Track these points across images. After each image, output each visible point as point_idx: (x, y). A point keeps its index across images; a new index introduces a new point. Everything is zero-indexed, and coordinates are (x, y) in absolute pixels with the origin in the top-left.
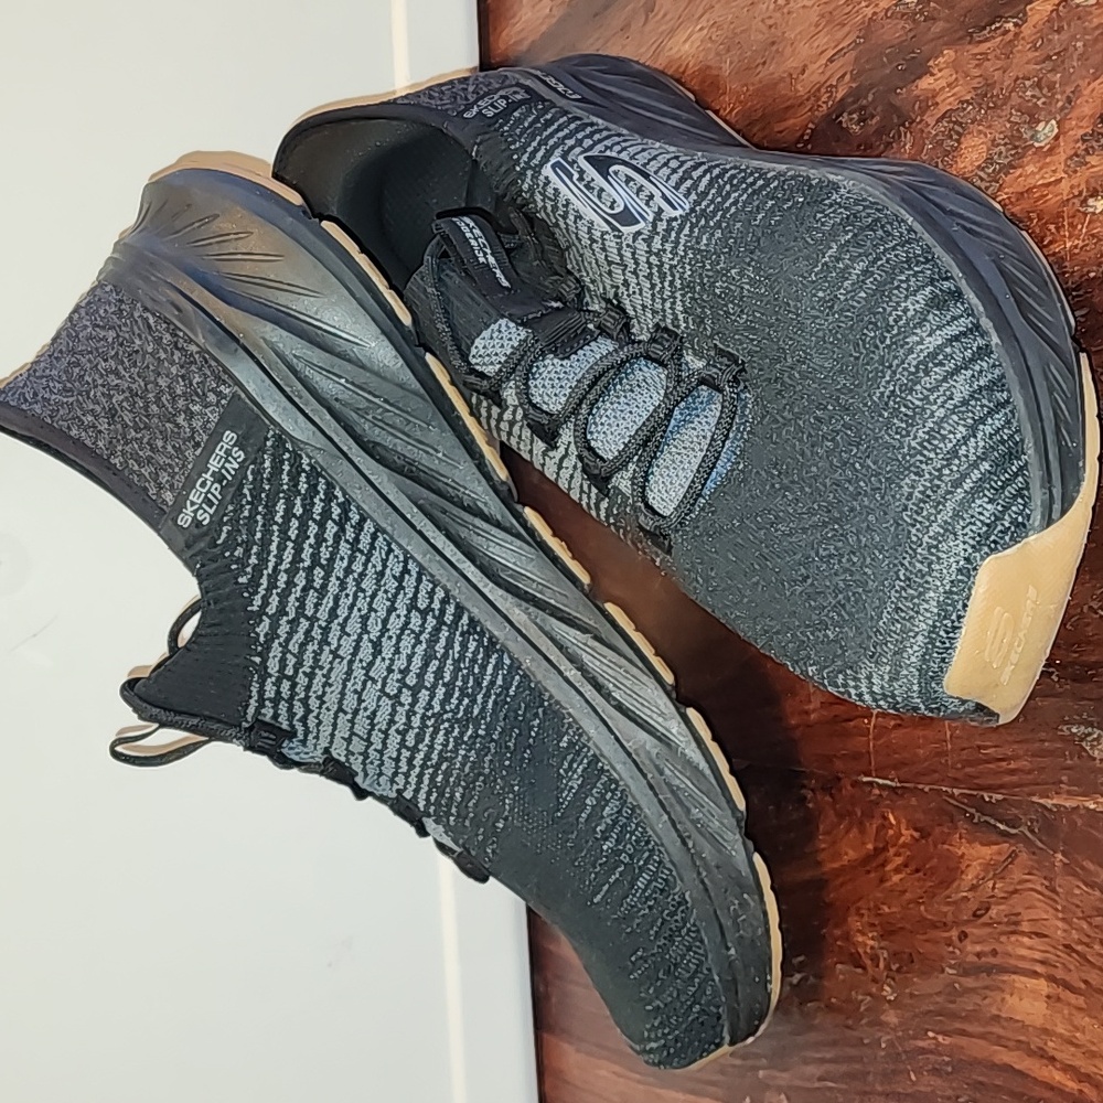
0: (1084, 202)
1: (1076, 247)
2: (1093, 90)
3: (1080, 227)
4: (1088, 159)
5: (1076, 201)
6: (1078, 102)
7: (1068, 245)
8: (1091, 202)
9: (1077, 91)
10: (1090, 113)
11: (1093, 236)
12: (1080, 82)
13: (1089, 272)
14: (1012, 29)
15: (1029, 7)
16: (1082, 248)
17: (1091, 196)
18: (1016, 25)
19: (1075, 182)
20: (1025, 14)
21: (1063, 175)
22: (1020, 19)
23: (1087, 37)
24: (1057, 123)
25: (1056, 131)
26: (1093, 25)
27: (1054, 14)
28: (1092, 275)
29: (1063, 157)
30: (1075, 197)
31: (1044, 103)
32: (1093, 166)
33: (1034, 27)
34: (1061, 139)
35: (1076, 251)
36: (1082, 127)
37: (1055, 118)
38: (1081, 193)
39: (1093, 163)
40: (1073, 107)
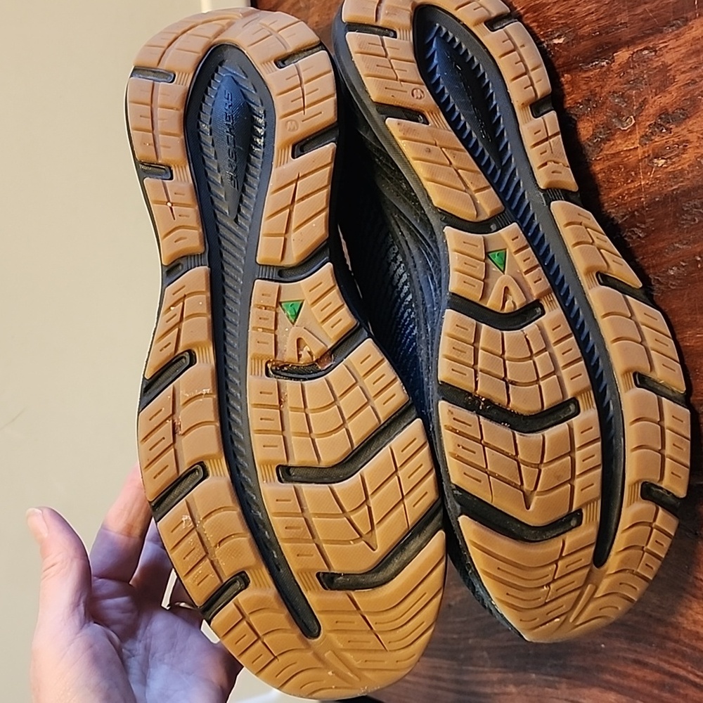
0: (651, 161)
1: (647, 184)
2: (655, 101)
3: (649, 174)
4: (653, 138)
5: (646, 159)
6: (647, 107)
7: (642, 183)
8: (655, 161)
9: (645, 101)
10: (655, 113)
11: (657, 179)
12: (647, 96)
13: (655, 199)
14: (606, 65)
15: (615, 55)
16: (651, 185)
17: (655, 158)
18: (607, 63)
19: (646, 149)
20: (613, 58)
21: (638, 145)
22: (610, 60)
23: (651, 73)
24: (634, 117)
25: (634, 122)
26: (654, 66)
27: (630, 59)
28: (657, 199)
29: (638, 137)
30: (646, 157)
31: (626, 106)
32: (656, 142)
33: (619, 65)
34: (637, 126)
35: (647, 186)
36: (648, 121)
37: (632, 115)
38: (649, 156)
39: (656, 140)
40: (643, 110)
